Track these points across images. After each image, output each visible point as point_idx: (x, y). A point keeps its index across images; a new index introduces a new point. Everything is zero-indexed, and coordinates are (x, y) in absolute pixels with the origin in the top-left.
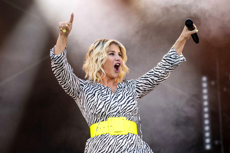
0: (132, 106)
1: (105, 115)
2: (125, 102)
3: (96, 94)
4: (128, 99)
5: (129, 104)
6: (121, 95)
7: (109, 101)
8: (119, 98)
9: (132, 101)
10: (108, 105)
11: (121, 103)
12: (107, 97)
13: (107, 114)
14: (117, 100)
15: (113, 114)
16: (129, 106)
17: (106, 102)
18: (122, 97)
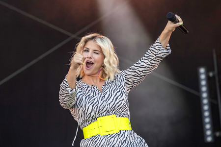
7: (97, 103)
8: (107, 96)
17: (94, 105)
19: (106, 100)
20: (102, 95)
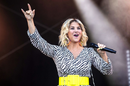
0: (84, 68)
1: (66, 73)
2: (80, 66)
3: (63, 59)
4: (82, 63)
5: (83, 67)
6: (79, 61)
7: (69, 65)
8: (77, 62)
9: (85, 65)
10: (68, 67)
11: (77, 66)
12: (69, 62)
13: (67, 73)
14: (75, 64)
15: (71, 73)
16: (83, 68)
17: (67, 65)
18: (79, 62)
19: (76, 65)
20: (75, 61)
